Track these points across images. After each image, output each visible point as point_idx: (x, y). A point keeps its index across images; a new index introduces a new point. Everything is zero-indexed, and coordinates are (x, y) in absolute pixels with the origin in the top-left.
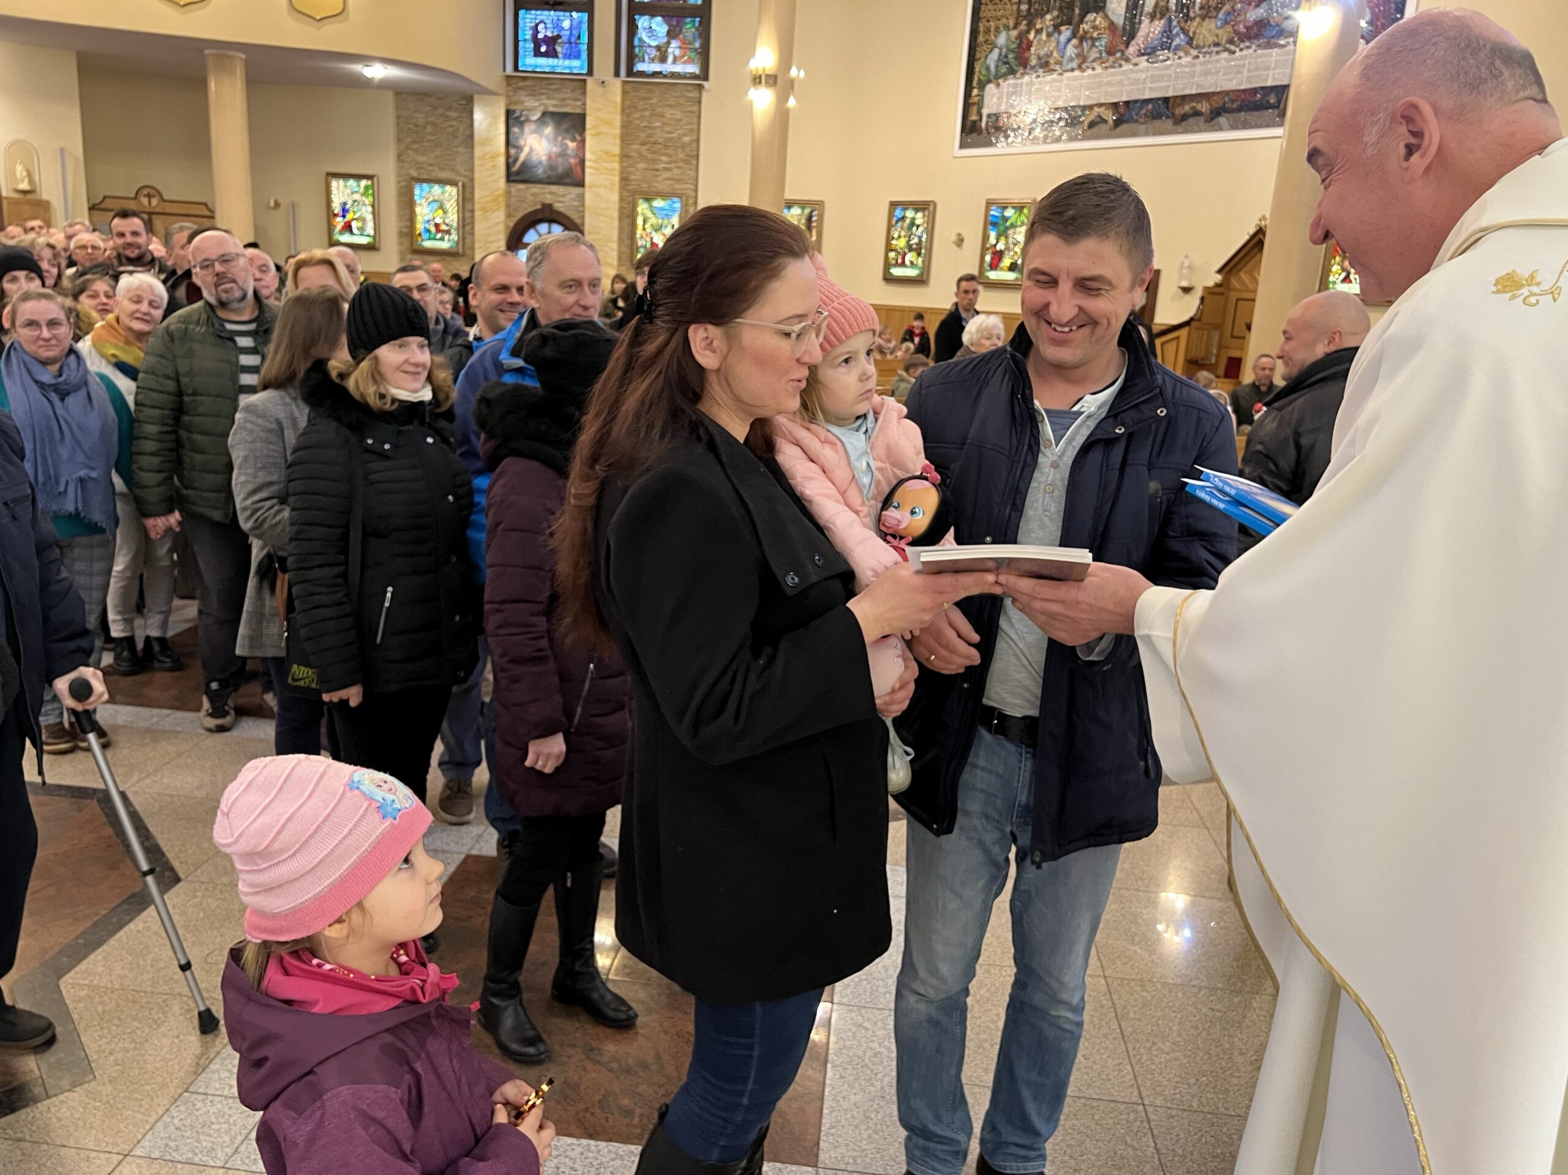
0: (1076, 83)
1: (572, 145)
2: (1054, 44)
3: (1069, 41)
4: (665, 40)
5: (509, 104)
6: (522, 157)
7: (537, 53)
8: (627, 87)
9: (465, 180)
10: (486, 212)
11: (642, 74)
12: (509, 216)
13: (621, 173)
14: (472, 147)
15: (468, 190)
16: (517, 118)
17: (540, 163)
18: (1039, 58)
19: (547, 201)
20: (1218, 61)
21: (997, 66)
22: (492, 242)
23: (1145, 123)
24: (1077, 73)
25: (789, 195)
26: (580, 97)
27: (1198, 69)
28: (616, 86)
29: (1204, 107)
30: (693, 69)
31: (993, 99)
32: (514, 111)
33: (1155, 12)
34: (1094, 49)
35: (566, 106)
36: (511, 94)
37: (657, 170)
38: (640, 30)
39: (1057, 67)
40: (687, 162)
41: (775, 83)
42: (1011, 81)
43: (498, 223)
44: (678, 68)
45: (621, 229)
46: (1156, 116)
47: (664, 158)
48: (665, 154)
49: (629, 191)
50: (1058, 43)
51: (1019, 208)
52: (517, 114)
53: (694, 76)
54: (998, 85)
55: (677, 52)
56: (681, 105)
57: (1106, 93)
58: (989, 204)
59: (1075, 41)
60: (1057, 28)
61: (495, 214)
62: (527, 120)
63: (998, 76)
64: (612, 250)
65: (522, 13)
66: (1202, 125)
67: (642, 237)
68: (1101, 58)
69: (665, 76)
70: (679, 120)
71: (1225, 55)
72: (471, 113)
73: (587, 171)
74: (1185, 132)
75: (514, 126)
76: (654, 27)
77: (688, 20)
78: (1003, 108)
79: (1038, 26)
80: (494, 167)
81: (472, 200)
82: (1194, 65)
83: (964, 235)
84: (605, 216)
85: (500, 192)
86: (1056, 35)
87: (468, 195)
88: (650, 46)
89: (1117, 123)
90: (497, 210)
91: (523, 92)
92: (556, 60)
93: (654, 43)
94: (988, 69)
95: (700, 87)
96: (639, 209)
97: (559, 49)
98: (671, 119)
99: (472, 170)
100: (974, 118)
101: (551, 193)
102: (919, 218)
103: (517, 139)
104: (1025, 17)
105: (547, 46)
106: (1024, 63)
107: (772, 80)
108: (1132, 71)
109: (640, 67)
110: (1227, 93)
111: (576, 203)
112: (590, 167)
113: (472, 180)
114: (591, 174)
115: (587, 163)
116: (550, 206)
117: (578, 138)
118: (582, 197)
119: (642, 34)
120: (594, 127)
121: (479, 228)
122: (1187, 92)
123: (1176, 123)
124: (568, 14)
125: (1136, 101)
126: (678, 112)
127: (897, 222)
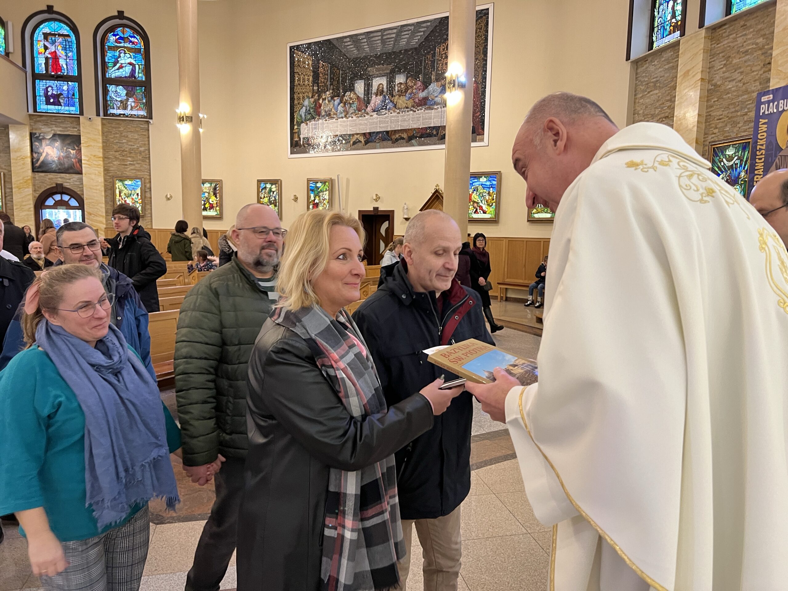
0: (345, 124)
1: (72, 152)
2: (332, 106)
3: (339, 104)
4: (125, 98)
5: (32, 129)
6: (42, 159)
7: (48, 103)
8: (104, 122)
9: (5, 171)
10: (20, 189)
11: (113, 115)
12: (35, 191)
13: (104, 167)
14: (10, 153)
15: (7, 176)
16: (37, 137)
17: (54, 161)
18: (325, 112)
19: (59, 182)
20: (408, 115)
21: (305, 115)
22: (25, 205)
23: (379, 142)
24: (344, 119)
25: (202, 178)
26: (77, 127)
27: (400, 118)
28: (98, 121)
29: (405, 136)
30: (143, 113)
31: (306, 131)
32: (36, 134)
33: (377, 92)
34: (351, 108)
35: (68, 131)
36: (32, 124)
37: (126, 165)
38: (111, 92)
39: (335, 116)
40: (143, 161)
41: (191, 121)
42: (313, 122)
43: (29, 195)
44: (134, 112)
45: (106, 196)
46: (383, 139)
47: (130, 159)
48: (130, 157)
49: (110, 176)
50: (334, 105)
51: (324, 182)
52: (38, 135)
53: (145, 117)
54: (307, 124)
55: (133, 104)
56: (137, 131)
57: (359, 129)
58: (309, 181)
59: (341, 104)
60: (332, 98)
61: (26, 190)
62: (44, 138)
63: (306, 120)
64: (101, 207)
65: (37, 81)
66: (405, 144)
67: (119, 200)
68: (355, 112)
69: (127, 116)
70: (137, 139)
71: (412, 112)
72: (8, 135)
73: (83, 165)
74: (398, 147)
75: (35, 141)
76: (118, 91)
77: (138, 88)
78: (310, 135)
79: (323, 97)
80: (24, 164)
81: (11, 182)
82: (398, 117)
83: (298, 196)
84: (96, 190)
85: (29, 177)
86: (333, 101)
87: (6, 179)
88: (117, 101)
89: (366, 143)
90: (28, 188)
91: (40, 123)
92: (60, 107)
93: (119, 99)
94: (301, 116)
95: (148, 123)
96: (117, 186)
97: (61, 101)
98: (132, 139)
99: (10, 166)
100: (296, 139)
101: (60, 178)
102: (274, 188)
103: (38, 148)
104: (317, 93)
105: (55, 99)
106: (319, 114)
107: (189, 119)
108: (370, 119)
109: (111, 111)
110: (415, 129)
111: (78, 183)
112: (84, 164)
113: (11, 171)
114: (85, 167)
115: (83, 162)
116: (62, 184)
117: (77, 148)
118: (81, 179)
119: (112, 94)
120: (86, 142)
121: (16, 198)
122: (396, 129)
123: (394, 142)
124: (66, 83)
125: (374, 133)
126: (136, 135)
127: (262, 190)
